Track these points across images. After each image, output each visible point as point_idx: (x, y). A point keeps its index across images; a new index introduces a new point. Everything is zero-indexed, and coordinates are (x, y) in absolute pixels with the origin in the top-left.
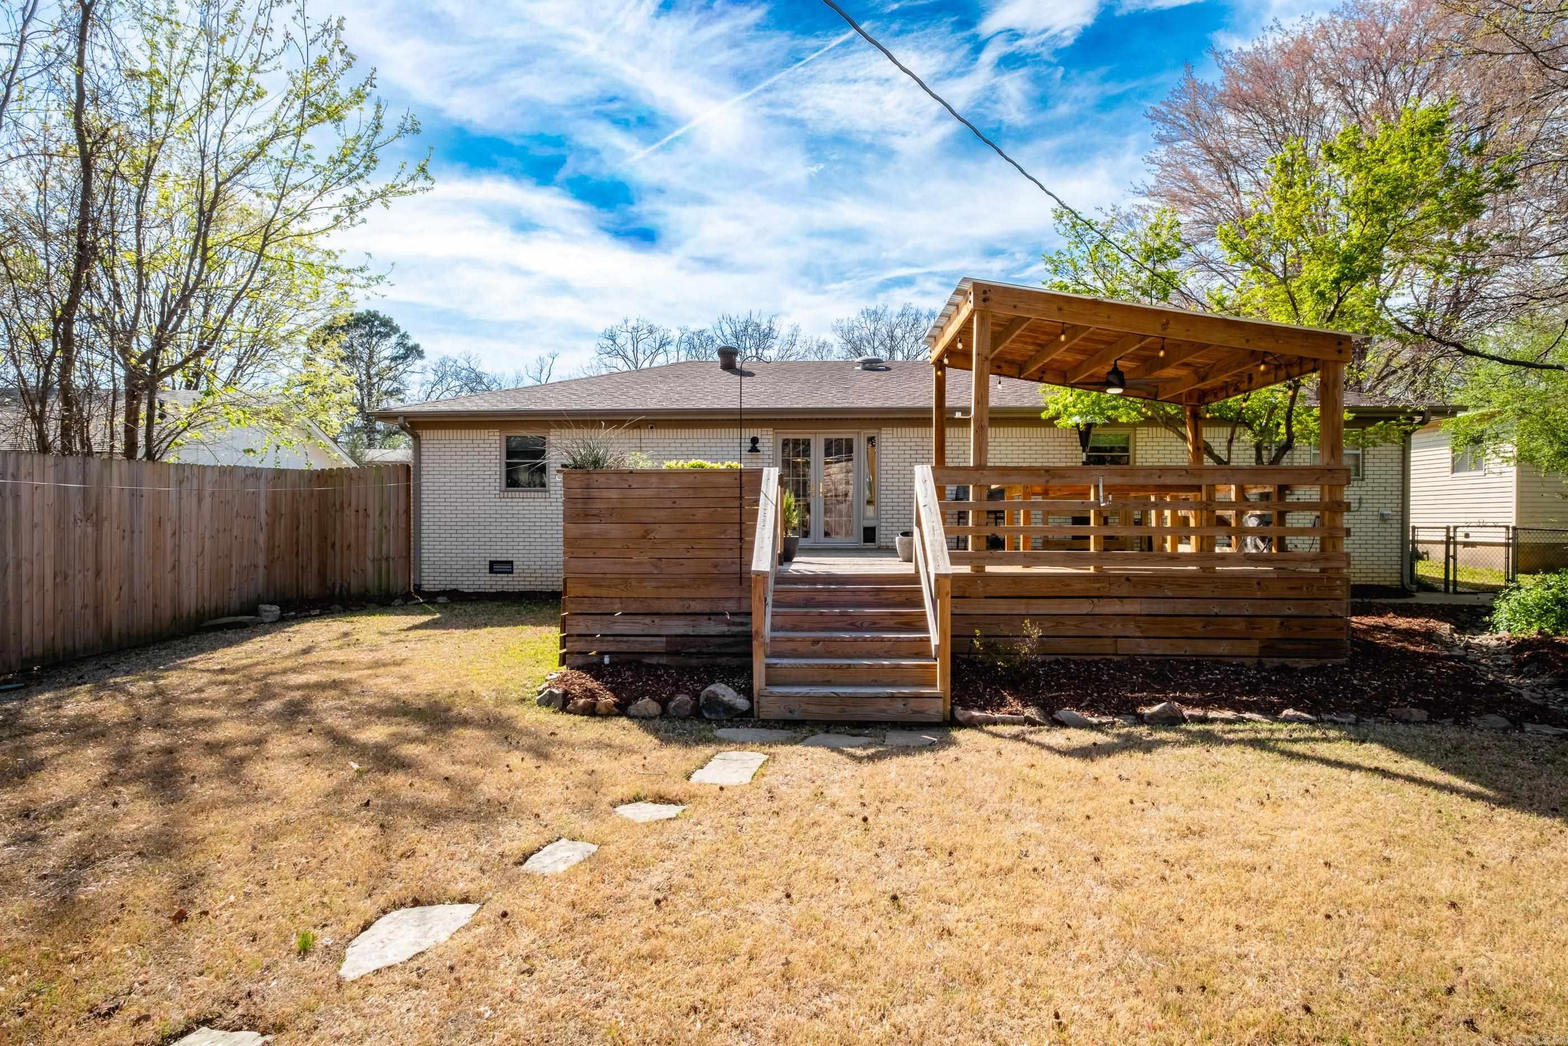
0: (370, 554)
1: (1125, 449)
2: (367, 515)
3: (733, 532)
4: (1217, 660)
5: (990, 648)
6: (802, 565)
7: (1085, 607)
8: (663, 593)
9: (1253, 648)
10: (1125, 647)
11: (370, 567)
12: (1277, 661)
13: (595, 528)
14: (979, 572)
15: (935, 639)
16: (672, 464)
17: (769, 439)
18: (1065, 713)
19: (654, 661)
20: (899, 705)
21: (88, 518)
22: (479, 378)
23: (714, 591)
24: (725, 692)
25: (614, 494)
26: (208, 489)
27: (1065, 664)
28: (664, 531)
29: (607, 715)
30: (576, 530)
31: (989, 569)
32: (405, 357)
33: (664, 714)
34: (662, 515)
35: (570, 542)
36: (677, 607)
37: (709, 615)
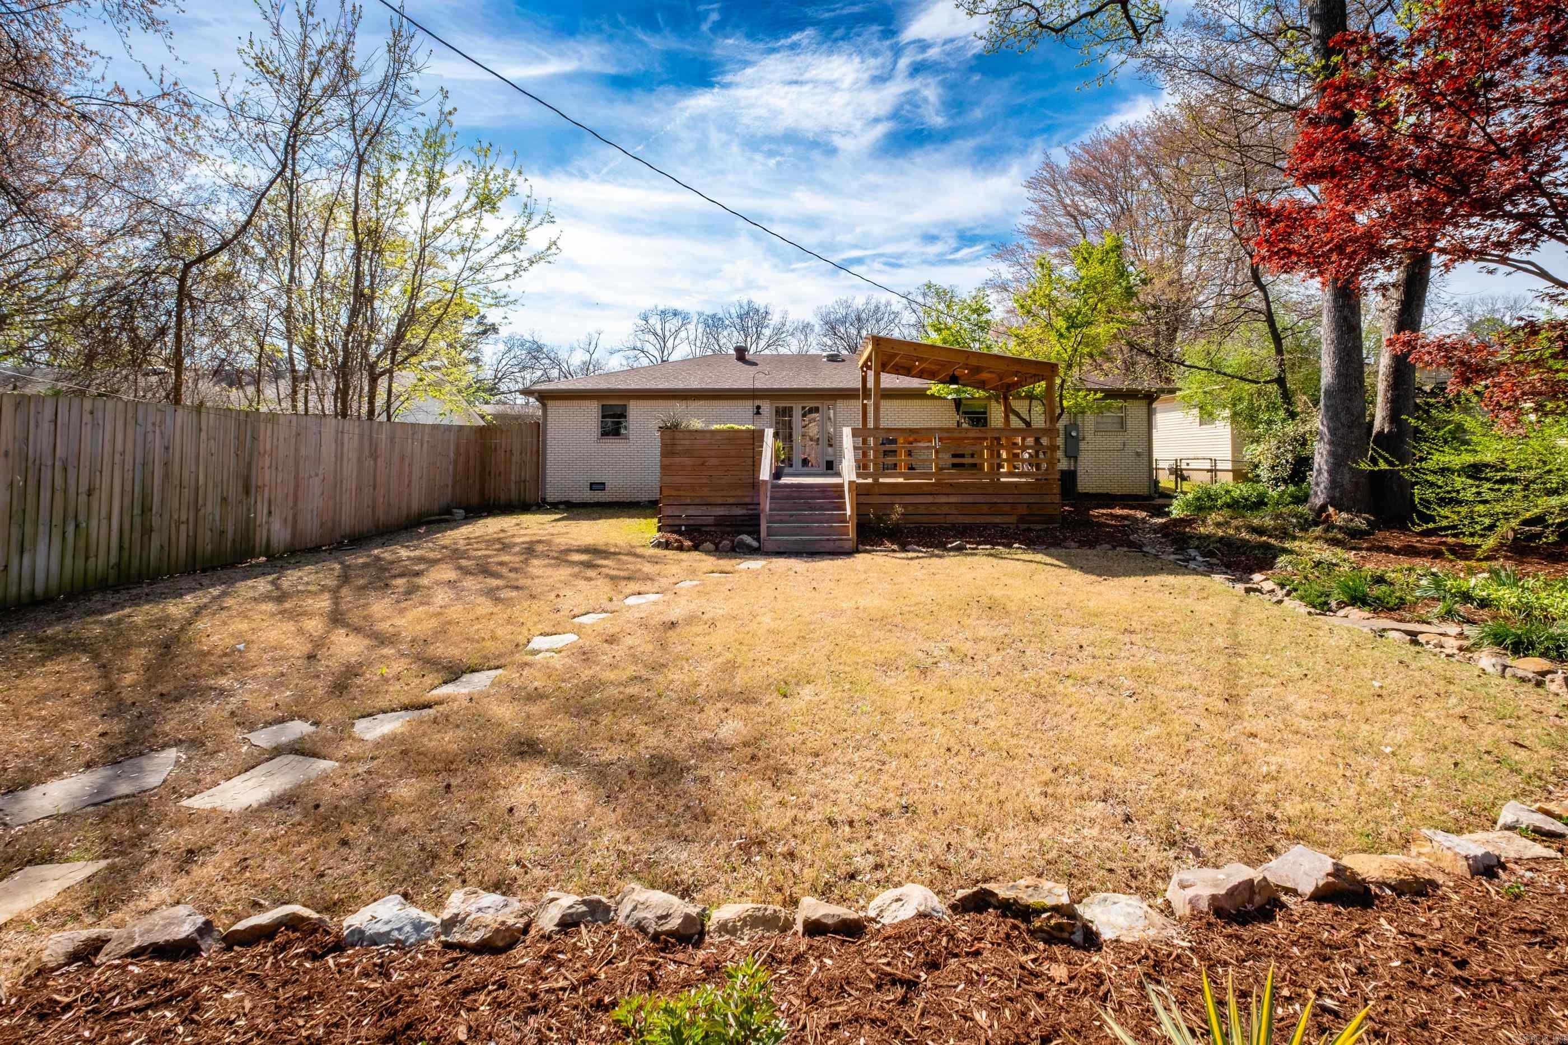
0: (513, 478)
1: (985, 413)
2: (511, 453)
3: (749, 462)
4: (995, 525)
5: (878, 518)
6: (785, 480)
7: (930, 499)
8: (712, 493)
9: (1013, 519)
10: (950, 519)
11: (513, 486)
12: (1025, 526)
13: (677, 460)
14: (876, 482)
15: (849, 512)
16: (715, 427)
17: (767, 407)
18: (909, 547)
19: (708, 529)
20: (831, 543)
21: (371, 455)
22: (540, 349)
23: (739, 493)
24: (747, 539)
25: (687, 442)
26: (426, 439)
27: (918, 528)
28: (714, 461)
29: (689, 550)
30: (667, 461)
31: (881, 480)
32: (485, 332)
33: (717, 549)
34: (713, 453)
35: (665, 468)
36: (720, 501)
37: (737, 505)
